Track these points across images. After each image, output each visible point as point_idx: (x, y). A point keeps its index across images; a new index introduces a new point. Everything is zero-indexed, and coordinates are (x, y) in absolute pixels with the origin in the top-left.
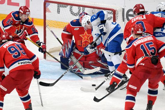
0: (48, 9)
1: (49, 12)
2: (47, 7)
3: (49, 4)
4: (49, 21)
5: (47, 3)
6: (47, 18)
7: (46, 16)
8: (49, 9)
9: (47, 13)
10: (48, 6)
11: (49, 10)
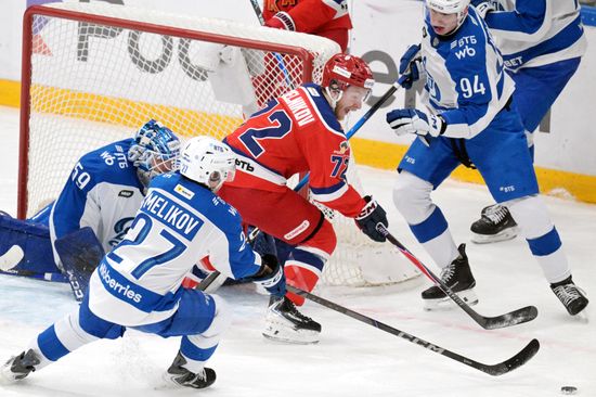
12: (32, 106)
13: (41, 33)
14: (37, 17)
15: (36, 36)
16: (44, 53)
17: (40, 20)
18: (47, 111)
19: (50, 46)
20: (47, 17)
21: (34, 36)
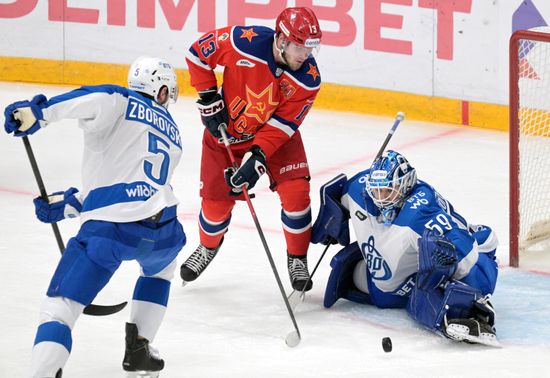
0: (527, 65)
1: (533, 75)
2: (523, 55)
3: (532, 46)
4: (530, 111)
5: (524, 41)
6: (523, 102)
7: (521, 93)
8: (531, 65)
9: (522, 82)
10: (527, 51)
11: (531, 70)
12: (521, 129)
13: (527, 57)
14: (523, 42)
15: (523, 61)
16: (530, 77)
17: (526, 45)
18: (535, 134)
19: (536, 69)
20: (532, 41)
21: (520, 60)
